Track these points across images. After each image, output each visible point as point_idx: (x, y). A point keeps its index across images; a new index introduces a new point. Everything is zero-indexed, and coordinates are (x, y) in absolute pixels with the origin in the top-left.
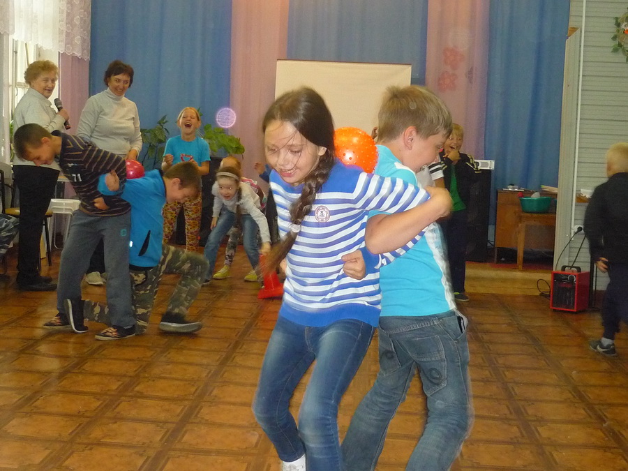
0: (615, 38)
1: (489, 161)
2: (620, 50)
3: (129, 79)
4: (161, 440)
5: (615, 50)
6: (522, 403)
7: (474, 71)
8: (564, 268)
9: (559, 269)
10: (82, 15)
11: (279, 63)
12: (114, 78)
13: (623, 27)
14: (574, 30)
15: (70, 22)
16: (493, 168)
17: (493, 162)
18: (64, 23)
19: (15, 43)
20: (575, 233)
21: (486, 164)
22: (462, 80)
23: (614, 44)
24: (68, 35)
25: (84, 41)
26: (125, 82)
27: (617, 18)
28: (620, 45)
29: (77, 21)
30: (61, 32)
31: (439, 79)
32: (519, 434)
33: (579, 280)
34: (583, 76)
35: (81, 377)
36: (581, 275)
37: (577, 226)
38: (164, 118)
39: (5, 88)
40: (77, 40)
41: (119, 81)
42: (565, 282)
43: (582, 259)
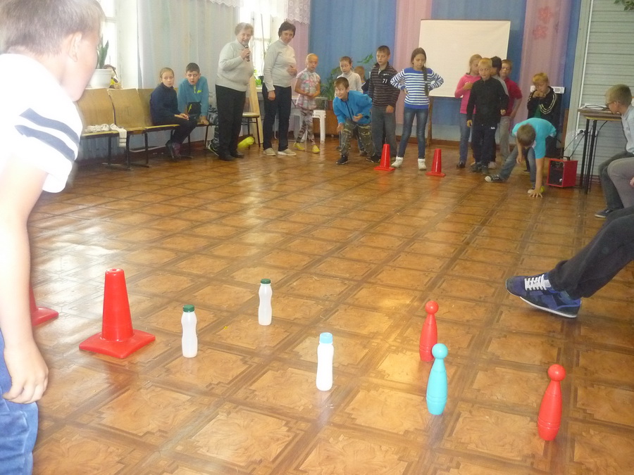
1: (560, 88)
3: (293, 33)
7: (560, 24)
12: (284, 32)
16: (563, 92)
17: (564, 88)
21: (559, 90)
41: (286, 34)
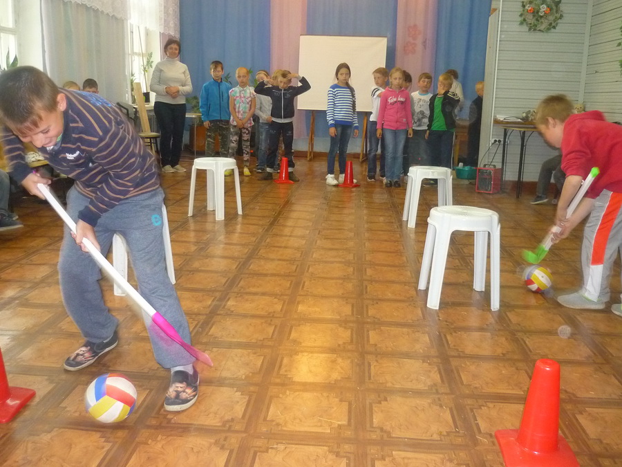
0: (521, 15)
2: (525, 24)
4: (236, 268)
5: (521, 23)
6: (461, 246)
8: (485, 165)
9: (482, 166)
10: (173, 8)
11: (301, 37)
13: (527, 7)
14: (495, 10)
15: (166, 12)
18: (163, 13)
19: (132, 26)
20: (493, 144)
22: (419, 47)
23: (520, 19)
24: (165, 21)
25: (176, 25)
26: (176, 49)
27: (523, 2)
28: (524, 20)
29: (171, 12)
30: (161, 19)
31: (405, 47)
32: (459, 264)
33: (495, 173)
34: (500, 41)
35: (184, 232)
36: (496, 170)
37: (494, 139)
38: (228, 74)
39: (127, 56)
40: (172, 24)
42: (485, 174)
43: (497, 160)
